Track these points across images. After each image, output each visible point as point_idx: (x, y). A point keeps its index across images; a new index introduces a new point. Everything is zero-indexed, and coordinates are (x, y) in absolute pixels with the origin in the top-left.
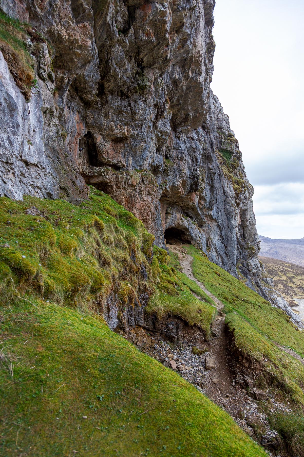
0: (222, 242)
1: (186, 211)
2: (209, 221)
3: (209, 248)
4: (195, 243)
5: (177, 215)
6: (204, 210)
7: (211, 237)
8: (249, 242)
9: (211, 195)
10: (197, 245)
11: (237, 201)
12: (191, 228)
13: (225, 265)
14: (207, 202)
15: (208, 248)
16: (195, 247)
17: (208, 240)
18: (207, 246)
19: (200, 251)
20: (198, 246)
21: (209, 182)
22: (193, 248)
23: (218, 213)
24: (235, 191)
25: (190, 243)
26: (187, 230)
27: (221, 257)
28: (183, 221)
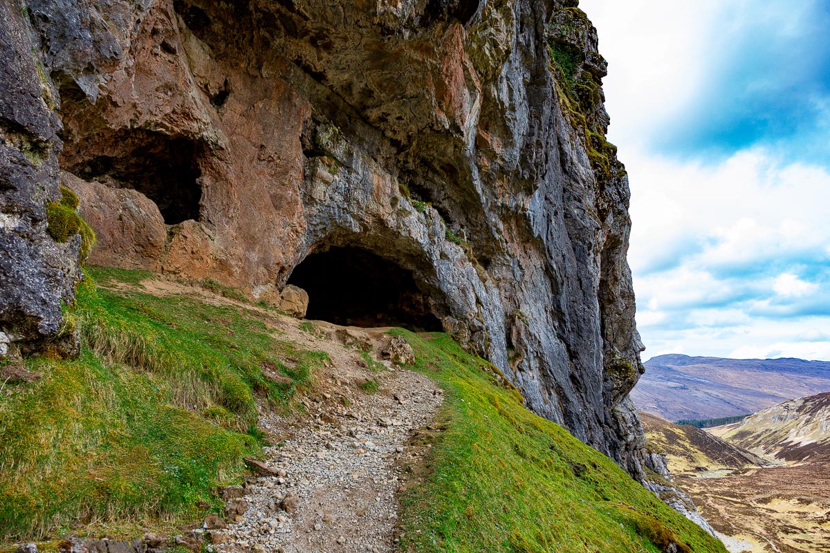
0: (560, 337)
1: (420, 181)
2: (516, 246)
3: (518, 355)
4: (460, 326)
5: (375, 180)
6: (498, 183)
7: (524, 309)
8: (616, 349)
9: (530, 117)
10: (467, 334)
11: (601, 201)
12: (443, 255)
13: (577, 425)
14: (512, 145)
15: (512, 354)
16: (458, 342)
17: (510, 320)
18: (510, 346)
19: (482, 361)
20: (471, 341)
21: (528, 45)
22: (451, 346)
23: (549, 221)
24: (595, 166)
25: (437, 327)
26: (425, 263)
27: (558, 393)
28: (402, 213)
